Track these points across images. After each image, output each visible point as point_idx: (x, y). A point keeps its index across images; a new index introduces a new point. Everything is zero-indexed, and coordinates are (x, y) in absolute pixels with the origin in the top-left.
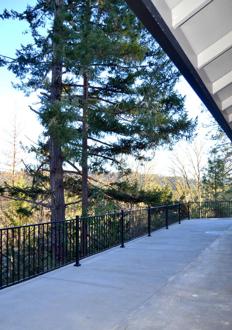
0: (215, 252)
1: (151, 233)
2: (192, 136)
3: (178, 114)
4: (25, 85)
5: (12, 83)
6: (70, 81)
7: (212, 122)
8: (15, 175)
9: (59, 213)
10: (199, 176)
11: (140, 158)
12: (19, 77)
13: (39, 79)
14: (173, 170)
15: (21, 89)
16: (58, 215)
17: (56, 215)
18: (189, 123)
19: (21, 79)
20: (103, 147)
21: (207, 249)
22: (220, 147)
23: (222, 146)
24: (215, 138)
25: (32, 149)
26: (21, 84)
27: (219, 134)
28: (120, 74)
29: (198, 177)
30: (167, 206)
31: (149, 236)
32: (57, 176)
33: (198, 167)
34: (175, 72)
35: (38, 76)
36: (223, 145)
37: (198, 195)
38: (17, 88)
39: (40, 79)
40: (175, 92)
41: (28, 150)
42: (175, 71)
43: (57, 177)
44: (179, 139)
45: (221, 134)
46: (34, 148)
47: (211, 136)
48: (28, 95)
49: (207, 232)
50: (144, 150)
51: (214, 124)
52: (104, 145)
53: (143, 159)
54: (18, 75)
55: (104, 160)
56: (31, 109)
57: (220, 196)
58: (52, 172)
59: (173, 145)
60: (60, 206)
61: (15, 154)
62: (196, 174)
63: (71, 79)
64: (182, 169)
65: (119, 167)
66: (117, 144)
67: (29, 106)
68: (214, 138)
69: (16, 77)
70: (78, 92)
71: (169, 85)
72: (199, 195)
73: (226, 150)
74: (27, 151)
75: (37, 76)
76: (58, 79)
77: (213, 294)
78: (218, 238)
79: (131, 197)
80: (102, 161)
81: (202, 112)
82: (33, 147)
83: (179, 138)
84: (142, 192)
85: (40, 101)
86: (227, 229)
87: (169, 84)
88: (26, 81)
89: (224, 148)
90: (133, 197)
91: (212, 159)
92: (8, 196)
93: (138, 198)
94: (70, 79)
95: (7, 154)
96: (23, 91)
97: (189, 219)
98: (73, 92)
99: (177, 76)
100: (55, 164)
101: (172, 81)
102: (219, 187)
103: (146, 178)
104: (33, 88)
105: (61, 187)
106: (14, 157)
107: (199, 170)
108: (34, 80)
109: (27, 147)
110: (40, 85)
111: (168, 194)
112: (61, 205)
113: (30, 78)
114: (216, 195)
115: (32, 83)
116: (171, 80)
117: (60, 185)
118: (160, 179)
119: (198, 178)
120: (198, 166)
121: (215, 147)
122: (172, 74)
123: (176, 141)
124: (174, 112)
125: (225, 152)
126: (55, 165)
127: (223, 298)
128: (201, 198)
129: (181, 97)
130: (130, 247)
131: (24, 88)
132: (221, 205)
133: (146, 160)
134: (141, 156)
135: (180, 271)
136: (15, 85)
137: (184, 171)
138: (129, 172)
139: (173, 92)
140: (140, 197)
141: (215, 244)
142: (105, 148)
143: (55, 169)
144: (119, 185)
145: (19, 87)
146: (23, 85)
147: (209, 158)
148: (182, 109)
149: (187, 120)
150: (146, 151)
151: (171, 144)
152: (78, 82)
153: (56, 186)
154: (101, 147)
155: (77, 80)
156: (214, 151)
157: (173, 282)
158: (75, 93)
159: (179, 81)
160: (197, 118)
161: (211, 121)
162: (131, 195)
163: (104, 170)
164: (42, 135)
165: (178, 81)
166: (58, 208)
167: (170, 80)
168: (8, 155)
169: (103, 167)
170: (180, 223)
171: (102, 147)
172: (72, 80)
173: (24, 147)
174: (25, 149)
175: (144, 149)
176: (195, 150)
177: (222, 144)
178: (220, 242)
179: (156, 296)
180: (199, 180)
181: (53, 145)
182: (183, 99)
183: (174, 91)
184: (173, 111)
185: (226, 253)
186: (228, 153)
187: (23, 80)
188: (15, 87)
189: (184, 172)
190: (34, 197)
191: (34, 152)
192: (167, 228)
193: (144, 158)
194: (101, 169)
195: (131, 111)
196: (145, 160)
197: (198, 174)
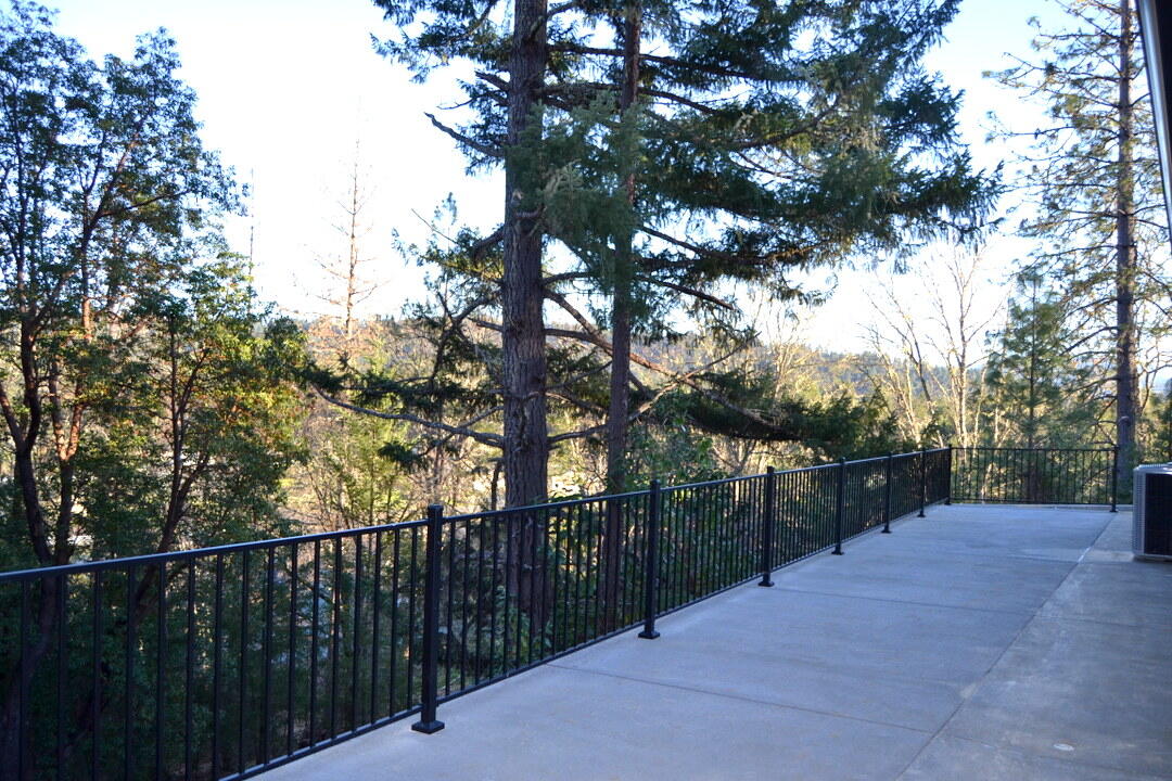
0: (1082, 618)
1: (842, 545)
2: (982, 228)
3: (934, 153)
4: (413, 44)
5: (373, 37)
6: (566, 32)
7: (1021, 176)
8: (354, 333)
9: (530, 464)
10: (963, 357)
11: (787, 294)
12: (395, 17)
13: (458, 24)
14: (874, 335)
15: (402, 59)
16: (527, 473)
17: (520, 473)
18: (973, 183)
19: (400, 24)
20: (671, 256)
21: (1048, 605)
22: (1046, 263)
23: (1055, 258)
24: (1030, 231)
25: (431, 255)
26: (400, 42)
27: (1046, 216)
28: (735, 12)
29: (961, 360)
30: (889, 459)
31: (838, 552)
32: (527, 346)
33: (962, 325)
34: (931, 10)
35: (457, 13)
36: (1060, 254)
37: (957, 422)
38: (389, 56)
39: (463, 26)
40: (929, 79)
41: (418, 256)
42: (929, 7)
43: (526, 348)
44: (931, 235)
45: (1051, 216)
46: (438, 251)
47: (1018, 225)
48: (420, 79)
49: (1026, 551)
50: (801, 269)
51: (1031, 181)
52: (673, 249)
53: (796, 297)
54: (390, 12)
55: (668, 298)
56: (436, 123)
57: (1042, 431)
58: (511, 331)
59: (910, 255)
60: (533, 443)
61: (352, 267)
62: (953, 350)
63: (569, 27)
64: (904, 329)
65: (719, 321)
66: (717, 245)
67: (428, 115)
68: (1026, 230)
69: (385, 17)
70: (587, 70)
71: (902, 54)
72: (961, 422)
73: (1069, 271)
74: (414, 260)
75: (454, 16)
76: (537, 29)
77: (1120, 745)
78: (1074, 571)
79: (759, 423)
80: (661, 302)
81: (989, 139)
82: (436, 247)
83: (932, 232)
84: (794, 408)
85: (467, 97)
86: (1093, 543)
87: (905, 49)
88: (416, 30)
89: (1061, 265)
90: (764, 422)
91: (1025, 304)
92: (349, 403)
93: (781, 426)
94: (565, 28)
95: (328, 267)
96: (407, 64)
97: (948, 503)
98: (571, 70)
99: (935, 24)
100: (522, 307)
101: (917, 39)
102: (1045, 399)
103: (781, 358)
104: (438, 53)
105: (539, 381)
106: (352, 275)
107: (963, 338)
108: (443, 29)
109: (414, 246)
110: (460, 45)
111: (882, 417)
112: (536, 441)
113: (431, 24)
114: (1029, 426)
115: (434, 40)
116: (914, 37)
117: (536, 375)
118: (826, 364)
119: (962, 365)
120: (962, 322)
121: (1030, 261)
122: (919, 17)
123: (920, 241)
124: (919, 145)
125: (1065, 279)
126: (521, 312)
127: (1159, 759)
128: (965, 434)
129: (950, 96)
130: (791, 588)
131: (411, 53)
132: (1046, 460)
133: (806, 299)
134: (792, 286)
135: (986, 670)
136: (383, 45)
137: (910, 337)
138: (749, 339)
139: (923, 79)
140: (785, 423)
141: (1070, 590)
142: (676, 259)
143: (521, 324)
144: (721, 381)
145: (396, 50)
146: (408, 46)
147: (1012, 301)
148: (949, 137)
149: (968, 174)
150: (807, 272)
151: (904, 253)
152: (591, 38)
153: (523, 379)
154: (663, 255)
155: (587, 30)
156: (1029, 276)
157: (978, 703)
158: (576, 73)
159: (943, 40)
160: (1000, 167)
161: (1019, 172)
162: (757, 415)
163: (667, 328)
164: (444, 206)
165: (937, 41)
166: (526, 451)
167: (910, 35)
168: (333, 269)
169: (666, 320)
170: (922, 515)
171: (665, 253)
172: (569, 30)
173: (406, 247)
174: (408, 255)
175: (803, 265)
176: (954, 267)
177: (1057, 252)
178: (1083, 584)
179: (943, 741)
180: (962, 370)
181: (515, 244)
182: (952, 103)
183: (926, 77)
184: (916, 141)
185: (1117, 621)
186: (1073, 284)
187: (405, 28)
188: (381, 52)
189: (913, 343)
190: (433, 410)
191: (435, 264)
192: (886, 531)
193: (800, 294)
194: (659, 326)
195: (789, 142)
196: (804, 301)
197: (960, 352)
